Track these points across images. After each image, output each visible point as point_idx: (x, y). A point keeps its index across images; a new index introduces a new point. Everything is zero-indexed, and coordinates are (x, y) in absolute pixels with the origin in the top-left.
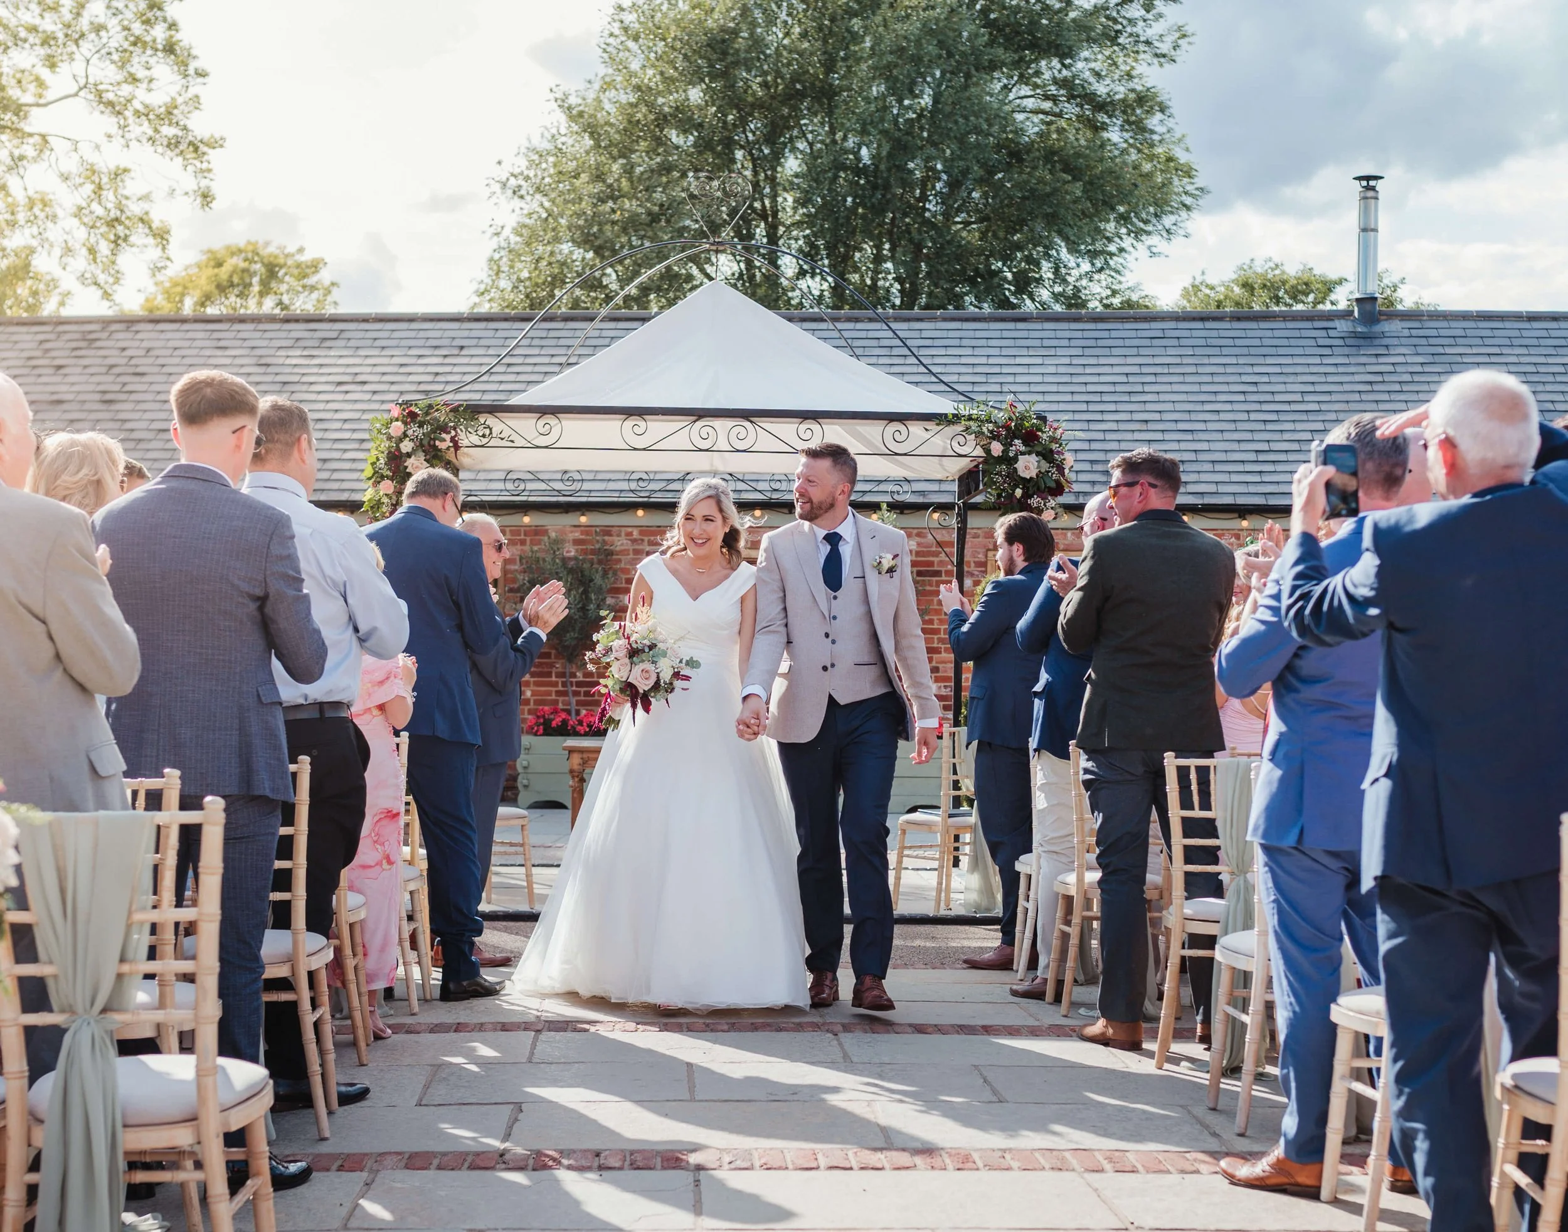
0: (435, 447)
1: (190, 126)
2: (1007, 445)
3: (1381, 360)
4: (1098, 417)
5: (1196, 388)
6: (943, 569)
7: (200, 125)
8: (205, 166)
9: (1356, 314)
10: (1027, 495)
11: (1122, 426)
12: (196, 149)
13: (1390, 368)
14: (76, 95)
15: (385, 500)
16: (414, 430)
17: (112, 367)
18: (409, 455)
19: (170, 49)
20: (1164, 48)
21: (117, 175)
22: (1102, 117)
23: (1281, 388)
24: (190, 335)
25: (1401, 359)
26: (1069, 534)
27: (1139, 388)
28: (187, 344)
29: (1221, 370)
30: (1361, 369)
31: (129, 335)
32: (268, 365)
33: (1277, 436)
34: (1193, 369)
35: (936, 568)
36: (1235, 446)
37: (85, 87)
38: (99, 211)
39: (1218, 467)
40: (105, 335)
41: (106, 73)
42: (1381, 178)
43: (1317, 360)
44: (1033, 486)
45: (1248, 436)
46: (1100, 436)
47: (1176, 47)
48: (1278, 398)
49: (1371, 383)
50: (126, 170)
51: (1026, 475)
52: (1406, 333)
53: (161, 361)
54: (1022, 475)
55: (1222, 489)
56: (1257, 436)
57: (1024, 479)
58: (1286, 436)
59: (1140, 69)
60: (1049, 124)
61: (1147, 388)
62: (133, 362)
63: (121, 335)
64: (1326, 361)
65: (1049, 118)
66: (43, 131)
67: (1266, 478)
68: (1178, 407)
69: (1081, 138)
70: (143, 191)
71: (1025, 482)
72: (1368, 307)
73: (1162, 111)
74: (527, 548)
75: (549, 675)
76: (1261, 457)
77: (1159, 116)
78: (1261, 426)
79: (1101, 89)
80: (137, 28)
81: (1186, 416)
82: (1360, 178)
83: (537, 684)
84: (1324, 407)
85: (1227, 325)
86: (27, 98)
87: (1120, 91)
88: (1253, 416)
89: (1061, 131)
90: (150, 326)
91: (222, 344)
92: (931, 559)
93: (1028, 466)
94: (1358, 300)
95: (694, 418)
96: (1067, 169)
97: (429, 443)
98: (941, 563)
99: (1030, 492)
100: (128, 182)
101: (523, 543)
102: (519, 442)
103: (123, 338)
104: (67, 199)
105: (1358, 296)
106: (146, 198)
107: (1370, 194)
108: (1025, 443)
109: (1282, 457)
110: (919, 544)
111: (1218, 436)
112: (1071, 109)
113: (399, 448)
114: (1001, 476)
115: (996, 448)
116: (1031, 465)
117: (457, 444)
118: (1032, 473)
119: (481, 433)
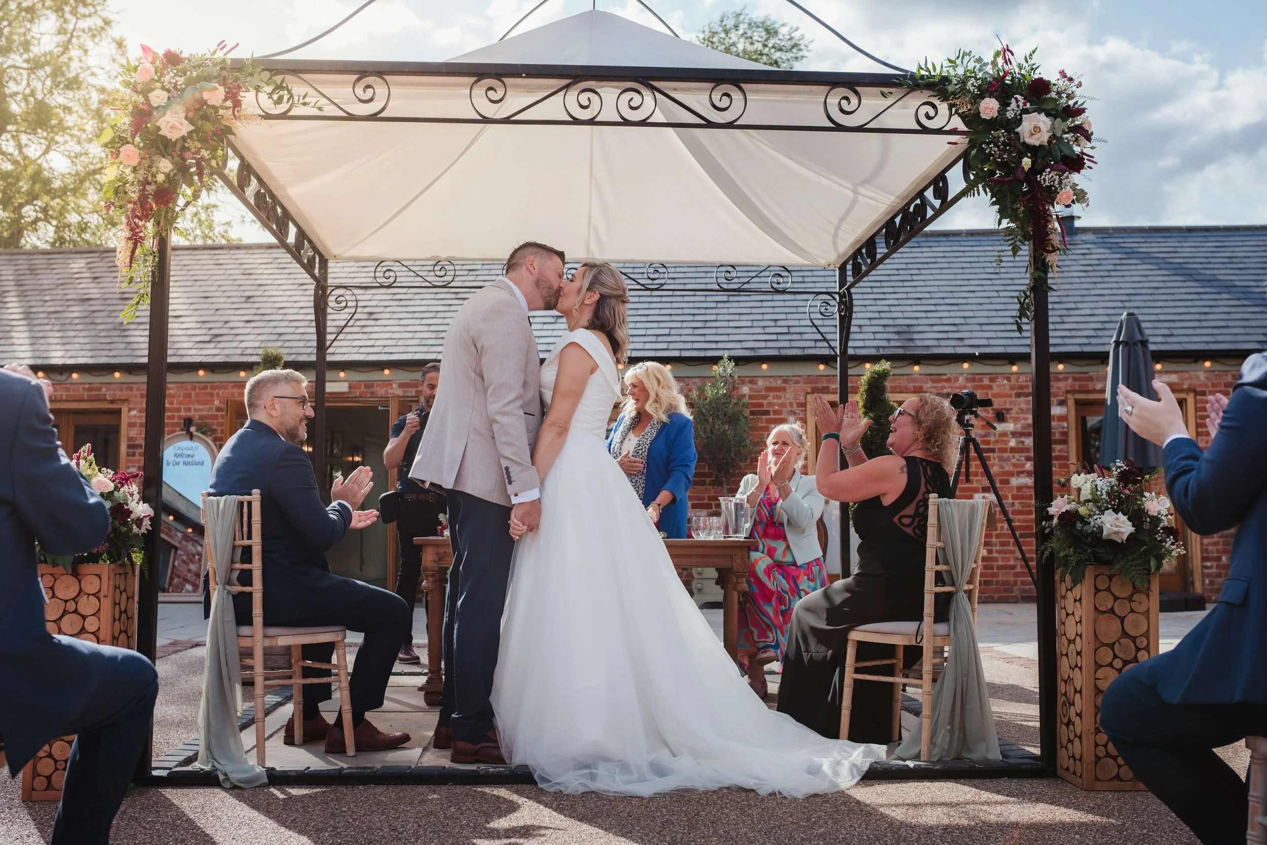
0: (204, 104)
2: (1004, 104)
3: (1087, 257)
4: (882, 296)
5: (952, 277)
6: (771, 409)
10: (1036, 170)
11: (901, 302)
13: (1097, 262)
16: (169, 77)
23: (1018, 276)
24: (198, 257)
25: (1102, 256)
27: (909, 278)
30: (1075, 263)
32: (250, 274)
35: (765, 408)
36: (994, 313)
44: (1043, 156)
45: (1002, 307)
46: (887, 309)
48: (1017, 282)
49: (1085, 271)
52: (1100, 240)
54: (1030, 141)
55: (992, 342)
61: (915, 278)
68: (942, 289)
72: (1068, 223)
78: (1010, 300)
81: (950, 295)
88: (1002, 294)
91: (220, 262)
92: (761, 401)
93: (1038, 127)
95: (569, 80)
97: (194, 97)
98: (770, 404)
102: (331, 111)
108: (1029, 100)
110: (751, 389)
113: (147, 99)
114: (996, 145)
115: (989, 107)
116: (1041, 125)
117: (237, 104)
118: (1042, 139)
119: (275, 97)
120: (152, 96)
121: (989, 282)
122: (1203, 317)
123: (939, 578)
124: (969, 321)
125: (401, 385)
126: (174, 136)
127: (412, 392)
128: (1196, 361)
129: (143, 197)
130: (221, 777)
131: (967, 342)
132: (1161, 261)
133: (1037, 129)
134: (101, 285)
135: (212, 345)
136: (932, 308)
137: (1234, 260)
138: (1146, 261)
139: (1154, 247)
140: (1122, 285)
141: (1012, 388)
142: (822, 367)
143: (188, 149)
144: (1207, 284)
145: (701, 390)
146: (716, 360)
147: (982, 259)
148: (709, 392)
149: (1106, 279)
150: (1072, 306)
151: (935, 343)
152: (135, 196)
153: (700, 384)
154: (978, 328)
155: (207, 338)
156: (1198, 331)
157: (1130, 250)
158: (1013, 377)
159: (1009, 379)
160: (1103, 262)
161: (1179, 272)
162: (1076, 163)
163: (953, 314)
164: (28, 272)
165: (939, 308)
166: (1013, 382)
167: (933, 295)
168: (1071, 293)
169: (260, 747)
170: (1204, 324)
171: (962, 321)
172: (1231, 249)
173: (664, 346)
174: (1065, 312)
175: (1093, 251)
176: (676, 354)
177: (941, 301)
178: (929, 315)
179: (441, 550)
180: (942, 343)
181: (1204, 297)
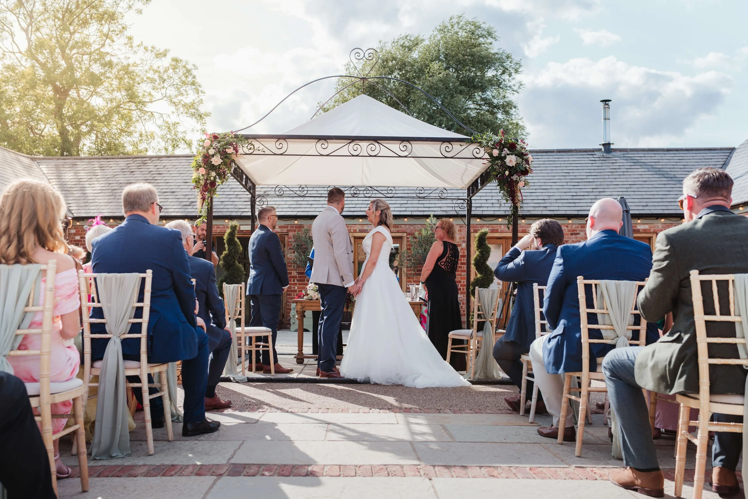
0: (227, 153)
1: (199, 109)
2: (501, 150)
3: (615, 164)
5: (547, 174)
7: (202, 109)
8: (204, 121)
9: (603, 150)
10: (511, 175)
12: (201, 116)
13: (618, 167)
14: (162, 99)
15: (202, 178)
16: (215, 144)
17: (151, 171)
18: (213, 156)
19: (193, 84)
20: (515, 88)
21: (175, 125)
22: (495, 110)
23: (579, 174)
24: (180, 161)
25: (622, 164)
26: (502, 226)
28: (179, 164)
29: (555, 168)
30: (608, 167)
31: (159, 161)
33: (579, 190)
34: (544, 168)
36: (564, 194)
37: (165, 96)
38: (169, 136)
39: (558, 201)
40: (150, 162)
41: (172, 92)
42: (611, 101)
43: (591, 165)
44: (513, 170)
45: (568, 190)
47: (519, 88)
48: (578, 177)
49: (612, 172)
50: (178, 123)
51: (510, 165)
52: (622, 155)
53: (168, 170)
54: (509, 165)
55: (560, 209)
56: (572, 190)
57: (509, 167)
58: (583, 190)
59: (507, 95)
60: (478, 113)
62: (159, 170)
63: (156, 162)
64: (593, 165)
65: (479, 111)
66: (152, 111)
67: (577, 205)
68: (540, 181)
69: (489, 116)
70: (183, 130)
71: (510, 168)
72: (607, 147)
73: (515, 107)
74: (296, 233)
75: (304, 281)
76: (574, 198)
77: (514, 109)
78: (572, 187)
79: (495, 101)
80: (184, 79)
81: (544, 184)
82: (602, 101)
83: (299, 284)
84: (595, 180)
85: (556, 154)
86: (147, 99)
87: (501, 102)
88: (569, 184)
89: (482, 115)
90: (167, 159)
93: (511, 160)
94: (604, 145)
95: (350, 141)
96: (485, 125)
97: (223, 151)
99: (512, 173)
100: (178, 127)
101: (295, 231)
102: (268, 152)
103: (157, 162)
104: (158, 132)
105: (603, 143)
106: (185, 132)
107: (607, 106)
108: (509, 150)
109: (582, 197)
111: (557, 191)
112: (485, 108)
113: (208, 152)
114: (498, 166)
115: (496, 152)
116: (513, 160)
117: (237, 152)
118: (513, 164)
119: (249, 148)
120: (209, 151)
121: (564, 178)
122: (664, 197)
123: (479, 316)
124: (551, 198)
125: (280, 227)
126: (216, 164)
127: (285, 230)
128: (657, 219)
129: (206, 184)
130: (232, 379)
131: (549, 209)
132: (650, 167)
133: (511, 161)
134: (135, 176)
135: (190, 207)
136: (534, 191)
137: (686, 167)
138: (643, 167)
139: (649, 159)
140: (628, 180)
141: (569, 231)
142: (478, 220)
143: (221, 169)
144: (670, 179)
145: (420, 231)
146: (428, 216)
147: (562, 165)
148: (424, 232)
149: (621, 176)
150: (602, 190)
151: (533, 209)
152: (203, 184)
153: (420, 228)
154: (555, 201)
155: (188, 203)
156: (660, 204)
157: (636, 161)
158: (570, 226)
159: (567, 227)
160: (621, 167)
161: (658, 173)
162: (525, 172)
163: (544, 194)
164: (99, 169)
165: (537, 191)
166: (569, 228)
167: (536, 184)
168: (603, 183)
169: (243, 371)
170: (664, 200)
171: (548, 198)
172: (686, 161)
173: (404, 209)
174: (598, 194)
175: (618, 161)
176: (409, 213)
177: (539, 187)
178: (533, 194)
179: (303, 304)
180: (537, 209)
181: (667, 186)
